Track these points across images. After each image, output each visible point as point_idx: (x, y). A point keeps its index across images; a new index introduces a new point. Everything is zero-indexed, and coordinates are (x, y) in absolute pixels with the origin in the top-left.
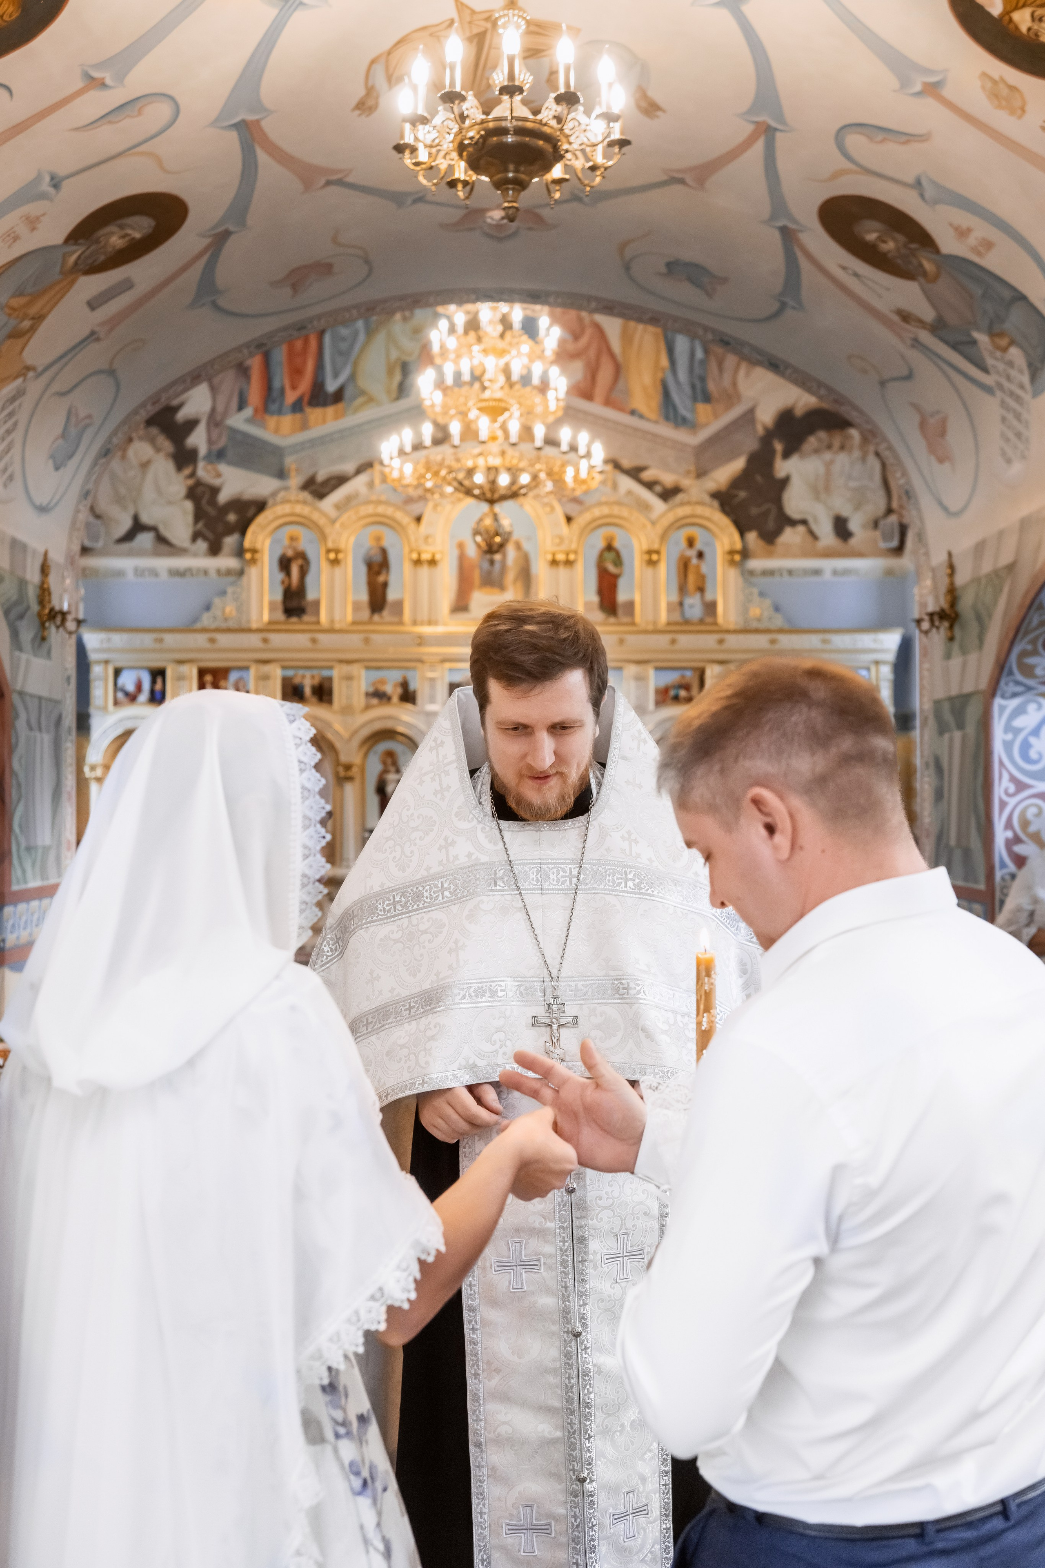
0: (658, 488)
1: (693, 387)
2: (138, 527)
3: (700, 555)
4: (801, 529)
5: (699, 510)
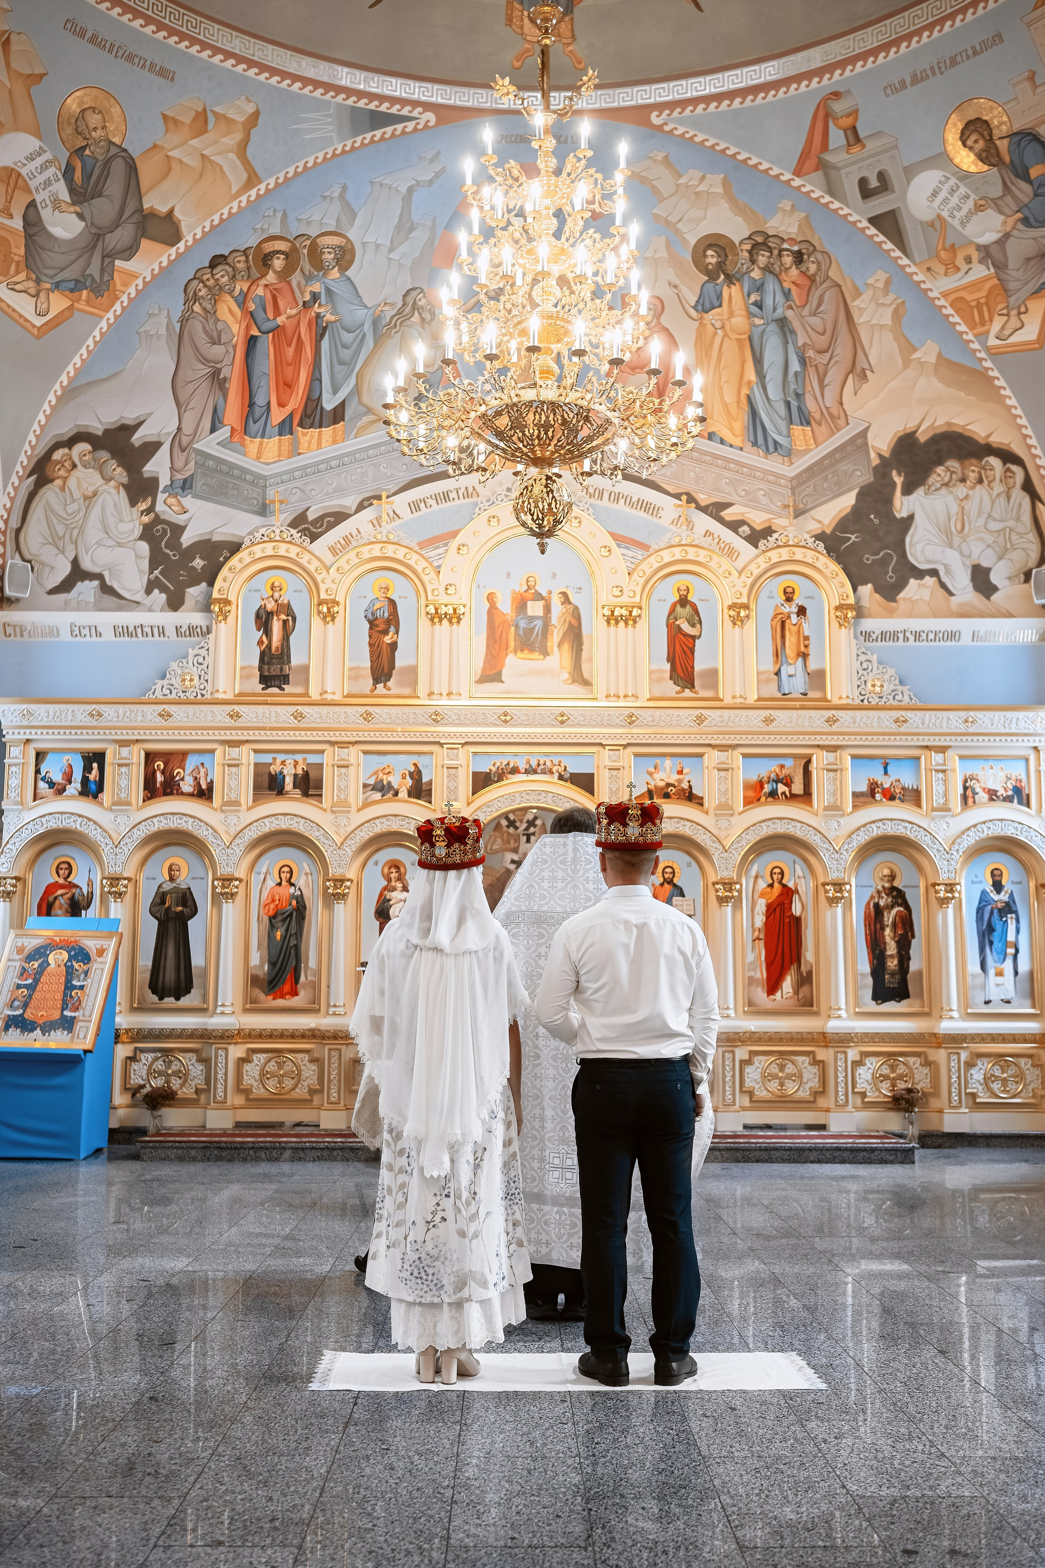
0: (745, 530)
1: (788, 404)
2: (78, 574)
3: (802, 611)
4: (929, 580)
5: (799, 554)
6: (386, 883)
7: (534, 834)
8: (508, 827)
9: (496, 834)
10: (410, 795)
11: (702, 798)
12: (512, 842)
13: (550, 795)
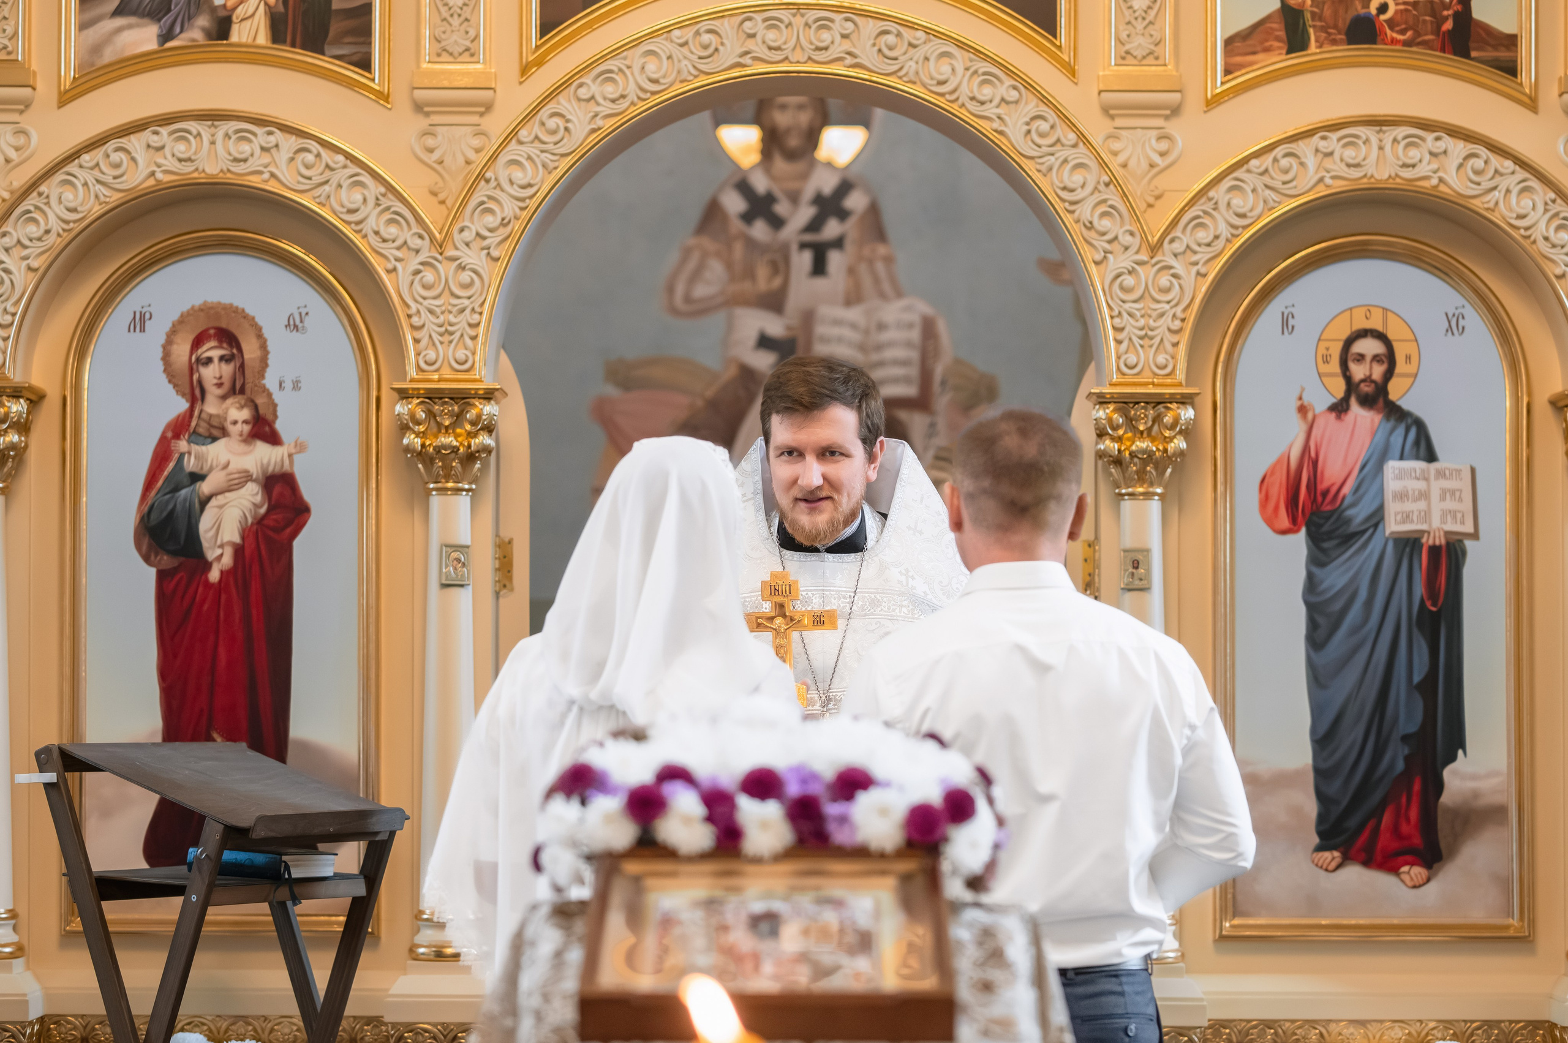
6: (181, 405)
7: (838, 243)
8: (748, 218)
9: (707, 243)
10: (278, 30)
11: (1511, 41)
12: (762, 272)
13: (870, 27)
